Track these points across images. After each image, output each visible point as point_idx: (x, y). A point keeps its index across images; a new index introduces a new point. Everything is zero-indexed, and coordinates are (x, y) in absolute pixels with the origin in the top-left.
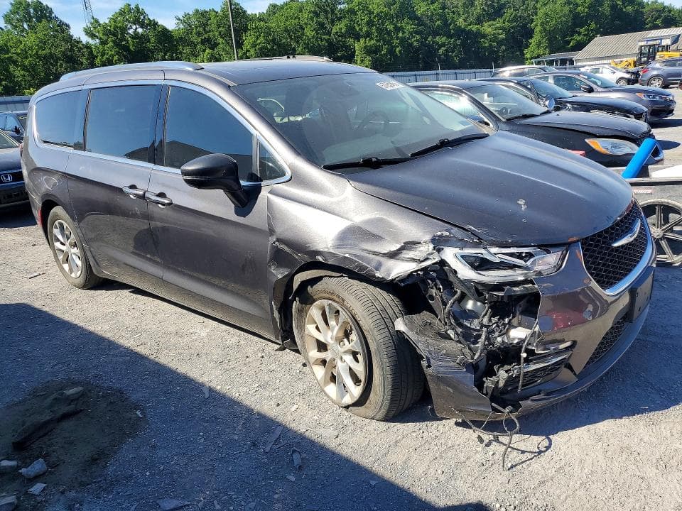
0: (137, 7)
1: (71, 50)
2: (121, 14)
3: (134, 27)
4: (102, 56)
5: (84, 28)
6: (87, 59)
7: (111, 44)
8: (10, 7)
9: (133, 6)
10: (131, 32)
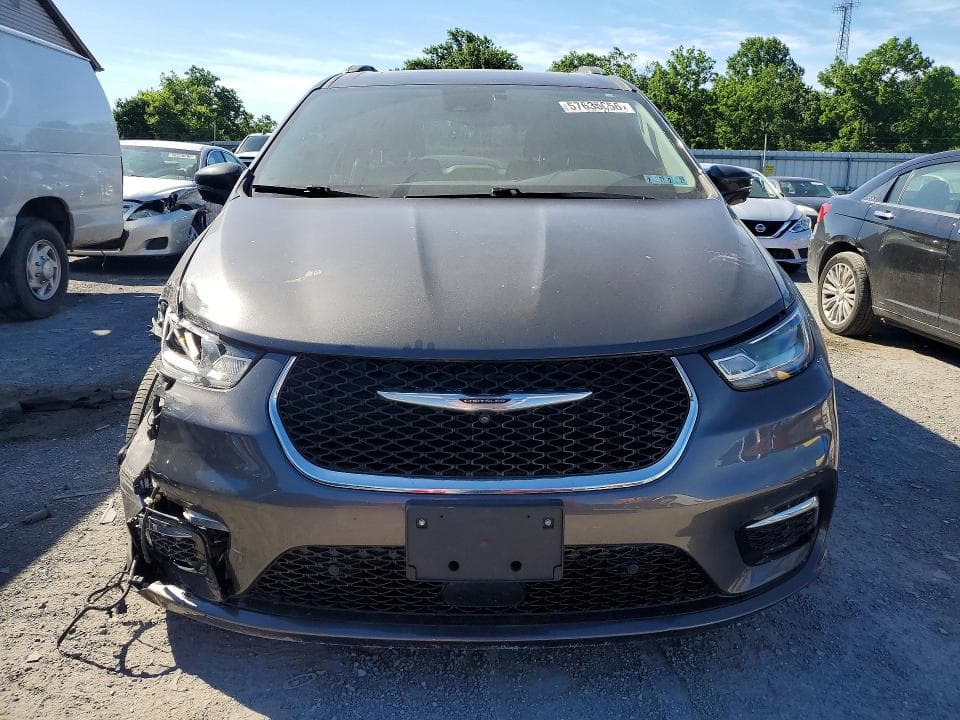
0: (909, 42)
1: (797, 101)
2: (879, 53)
3: (893, 70)
4: (830, 111)
5: (821, 73)
6: (811, 114)
7: (849, 94)
8: (739, 47)
9: (902, 41)
10: (886, 78)
